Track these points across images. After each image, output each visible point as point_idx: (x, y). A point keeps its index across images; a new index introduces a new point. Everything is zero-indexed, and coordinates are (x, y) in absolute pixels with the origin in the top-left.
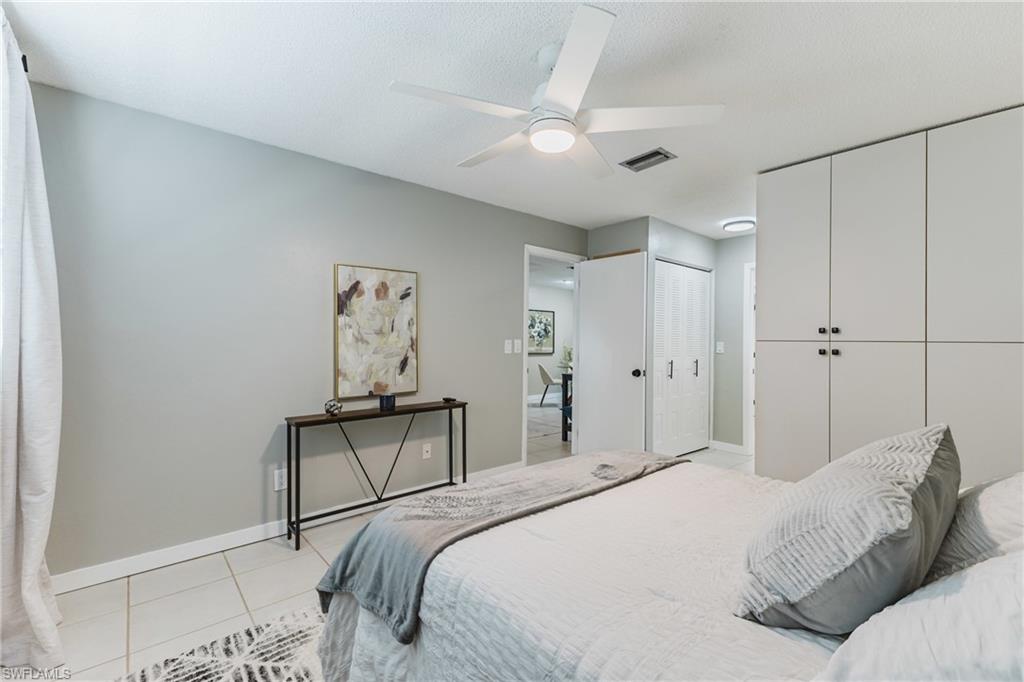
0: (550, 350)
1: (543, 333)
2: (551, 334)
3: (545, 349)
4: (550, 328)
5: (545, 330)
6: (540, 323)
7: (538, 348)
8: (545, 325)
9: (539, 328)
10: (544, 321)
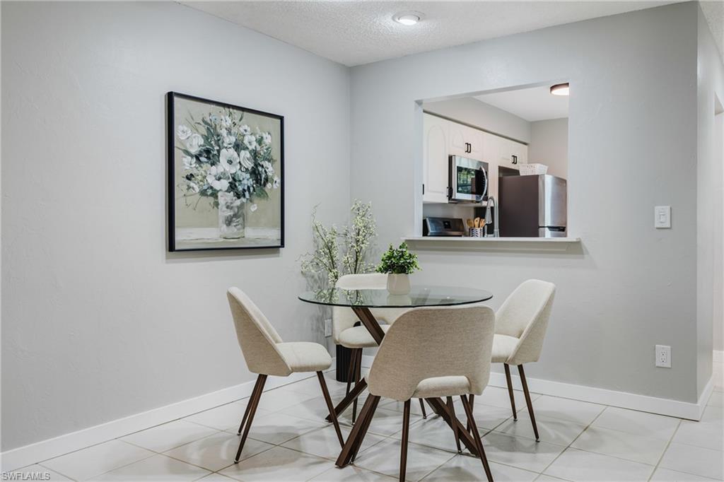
0: (272, 236)
1: (247, 181)
2: (273, 188)
3: (253, 235)
4: (271, 169)
5: (255, 173)
6: (238, 147)
7: (232, 231)
8: (255, 154)
9: (231, 163)
10: (249, 140)
